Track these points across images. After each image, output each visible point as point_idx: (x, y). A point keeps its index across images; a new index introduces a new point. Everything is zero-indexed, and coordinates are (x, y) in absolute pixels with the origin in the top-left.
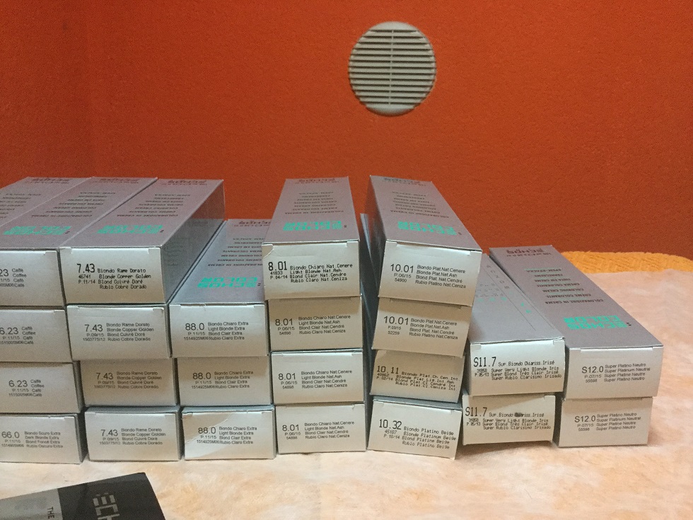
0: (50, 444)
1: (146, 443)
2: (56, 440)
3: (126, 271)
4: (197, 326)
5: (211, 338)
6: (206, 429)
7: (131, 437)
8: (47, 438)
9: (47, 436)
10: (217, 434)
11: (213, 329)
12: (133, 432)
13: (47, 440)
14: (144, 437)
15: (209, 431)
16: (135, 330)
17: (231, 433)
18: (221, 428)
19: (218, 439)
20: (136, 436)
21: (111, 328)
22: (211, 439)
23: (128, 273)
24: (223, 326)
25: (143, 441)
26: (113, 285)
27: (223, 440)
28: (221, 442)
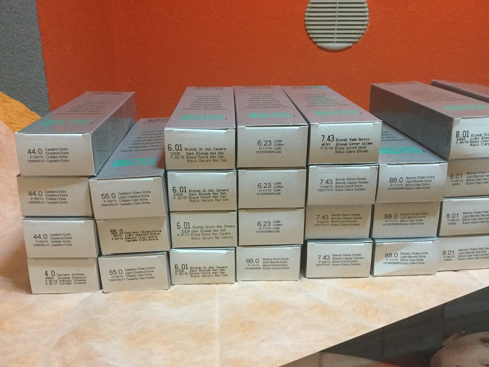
0: (280, 267)
1: (349, 265)
2: (286, 264)
3: (355, 140)
4: (398, 180)
5: (407, 188)
6: (391, 254)
7: (338, 260)
8: (278, 262)
9: (279, 261)
10: (399, 258)
11: (409, 182)
12: (341, 257)
13: (278, 264)
14: (348, 260)
15: (393, 255)
16: (355, 183)
17: (409, 257)
18: (402, 253)
19: (399, 261)
20: (342, 259)
21: (338, 181)
22: (394, 261)
23: (357, 142)
24: (416, 179)
25: (347, 263)
26: (345, 150)
27: (403, 262)
28: (401, 263)
